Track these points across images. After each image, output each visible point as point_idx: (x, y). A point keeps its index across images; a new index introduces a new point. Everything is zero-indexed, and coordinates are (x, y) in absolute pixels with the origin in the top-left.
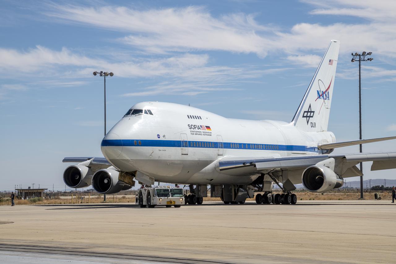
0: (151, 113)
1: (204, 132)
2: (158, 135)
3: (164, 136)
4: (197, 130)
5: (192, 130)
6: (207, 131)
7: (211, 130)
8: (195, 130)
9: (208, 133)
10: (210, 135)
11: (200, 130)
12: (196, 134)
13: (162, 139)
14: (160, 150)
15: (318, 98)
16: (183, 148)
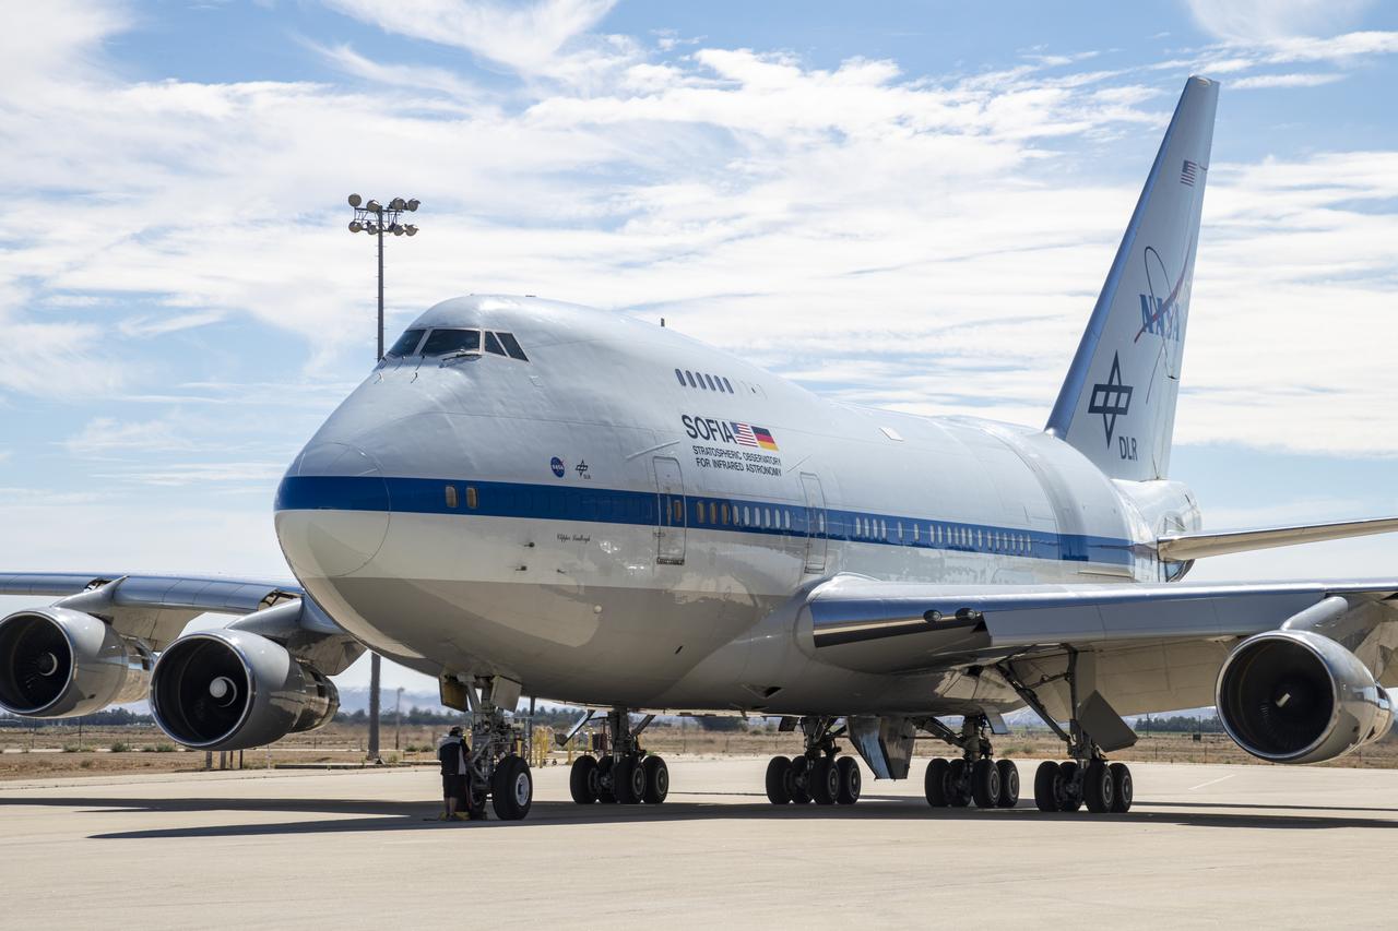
0: (517, 353)
1: (749, 457)
2: (556, 461)
3: (582, 468)
4: (718, 443)
5: (700, 441)
6: (761, 449)
7: (776, 449)
8: (710, 443)
9: (766, 459)
10: (776, 472)
11: (731, 446)
12: (718, 464)
13: (572, 479)
14: (564, 538)
15: (1143, 330)
16: (664, 528)
